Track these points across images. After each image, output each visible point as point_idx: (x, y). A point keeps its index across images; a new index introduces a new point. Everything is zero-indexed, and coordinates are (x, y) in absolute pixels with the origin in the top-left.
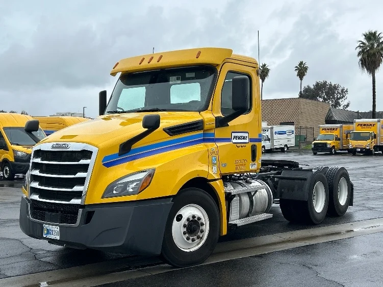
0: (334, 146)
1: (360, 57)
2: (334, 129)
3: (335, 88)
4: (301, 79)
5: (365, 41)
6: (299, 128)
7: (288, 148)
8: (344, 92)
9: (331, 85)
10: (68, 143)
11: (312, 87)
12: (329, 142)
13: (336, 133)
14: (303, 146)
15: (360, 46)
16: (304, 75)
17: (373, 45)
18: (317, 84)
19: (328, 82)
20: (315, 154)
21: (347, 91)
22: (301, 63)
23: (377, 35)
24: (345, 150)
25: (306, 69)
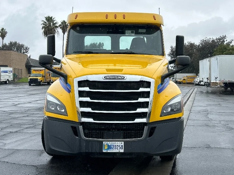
0: (41, 81)
1: (43, 30)
2: (41, 70)
3: (22, 46)
4: (3, 39)
5: (46, 21)
6: (14, 69)
7: (9, 81)
8: (27, 49)
9: (19, 44)
10: (124, 75)
11: (8, 44)
12: (39, 78)
13: (42, 73)
14: (16, 80)
15: (43, 23)
16: (5, 36)
17: (50, 24)
18: (11, 43)
19: (18, 42)
20: (30, 85)
21: (29, 49)
22: (3, 29)
23: (53, 19)
24: (46, 83)
25: (6, 33)
